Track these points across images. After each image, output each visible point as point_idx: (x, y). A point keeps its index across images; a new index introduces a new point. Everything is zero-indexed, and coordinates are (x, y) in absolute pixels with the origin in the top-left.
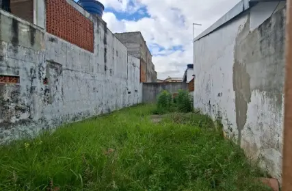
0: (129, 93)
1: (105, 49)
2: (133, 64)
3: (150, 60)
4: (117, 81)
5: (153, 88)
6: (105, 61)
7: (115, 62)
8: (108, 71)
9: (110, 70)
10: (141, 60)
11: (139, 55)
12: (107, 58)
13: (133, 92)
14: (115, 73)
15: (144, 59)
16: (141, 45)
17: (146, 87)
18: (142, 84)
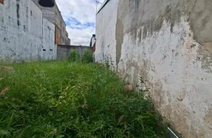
0: (44, 50)
1: (18, 6)
2: (48, 27)
3: (64, 29)
4: (32, 38)
5: (66, 50)
6: (18, 16)
7: (29, 20)
8: (21, 27)
9: (24, 26)
10: (56, 26)
11: (54, 21)
12: (21, 14)
13: (47, 50)
14: (29, 30)
15: (59, 26)
16: (56, 14)
17: (60, 48)
18: (56, 45)
